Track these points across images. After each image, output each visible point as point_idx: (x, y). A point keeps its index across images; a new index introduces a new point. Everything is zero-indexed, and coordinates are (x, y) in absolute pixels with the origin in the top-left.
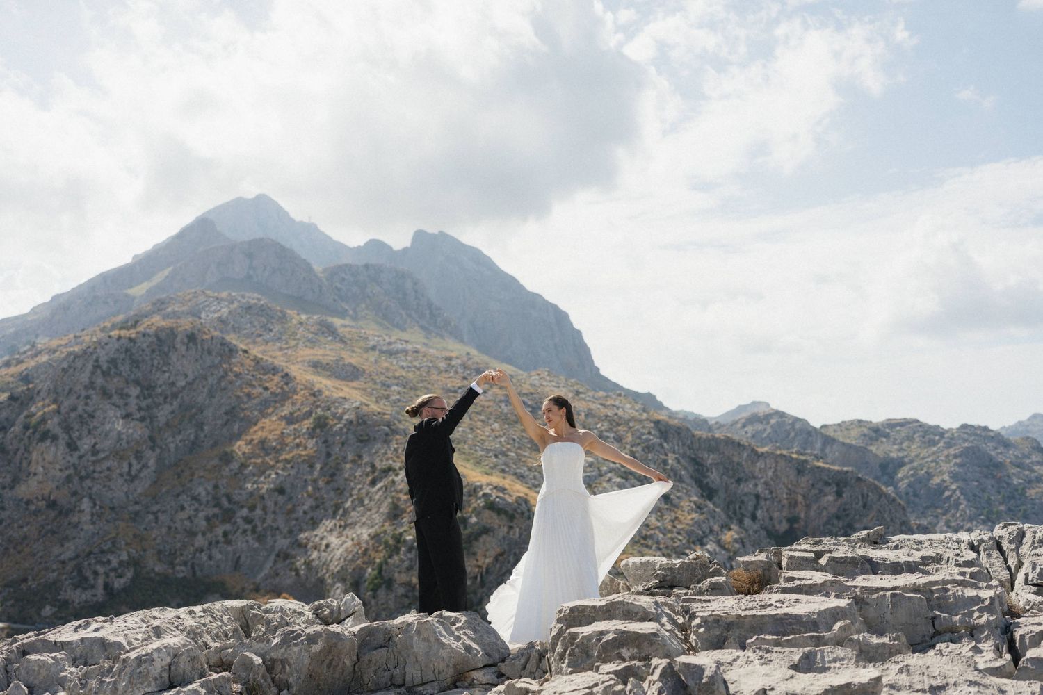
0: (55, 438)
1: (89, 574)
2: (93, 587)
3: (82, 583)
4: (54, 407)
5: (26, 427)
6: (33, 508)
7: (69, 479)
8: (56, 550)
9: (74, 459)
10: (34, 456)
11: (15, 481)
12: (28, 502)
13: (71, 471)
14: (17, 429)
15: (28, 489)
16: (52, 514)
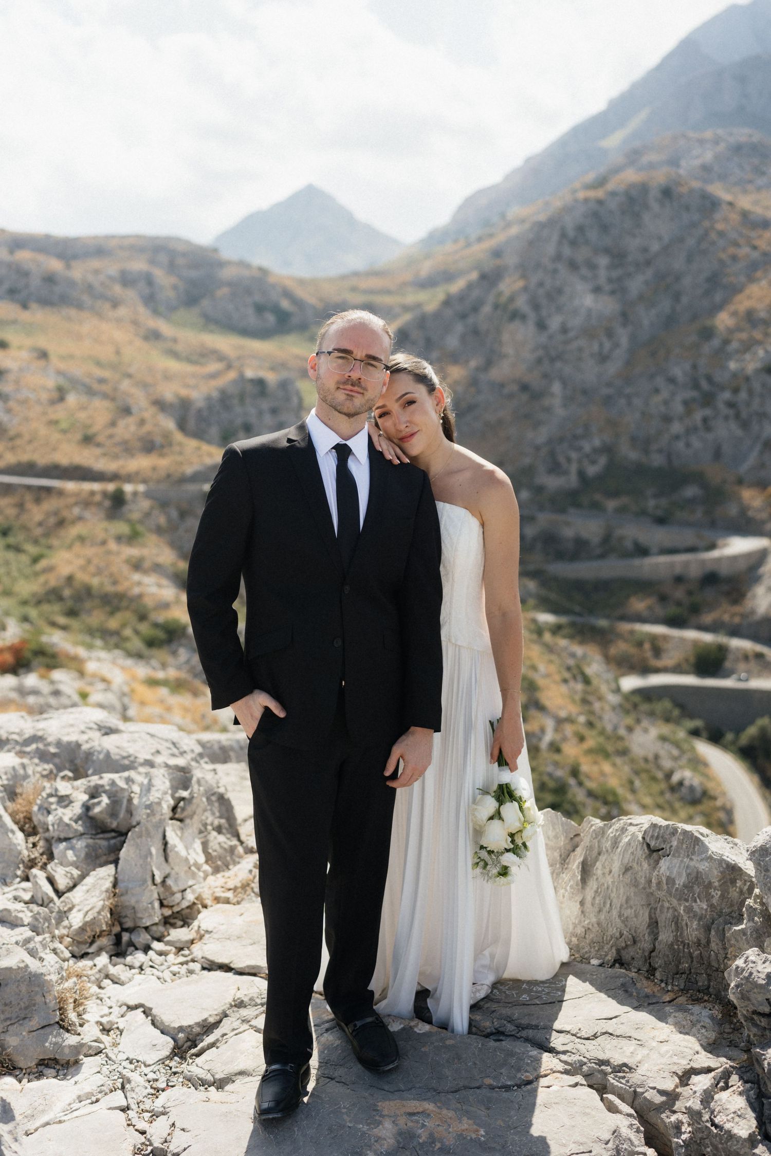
0: (524, 318)
1: (561, 459)
2: (566, 473)
3: (555, 468)
4: (520, 284)
5: (496, 307)
6: (506, 391)
7: (539, 361)
8: (530, 435)
9: (543, 339)
10: (506, 337)
11: (489, 364)
12: (502, 385)
13: (540, 353)
14: (487, 309)
15: (502, 371)
16: (524, 397)
